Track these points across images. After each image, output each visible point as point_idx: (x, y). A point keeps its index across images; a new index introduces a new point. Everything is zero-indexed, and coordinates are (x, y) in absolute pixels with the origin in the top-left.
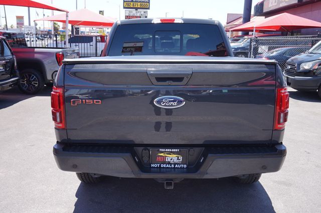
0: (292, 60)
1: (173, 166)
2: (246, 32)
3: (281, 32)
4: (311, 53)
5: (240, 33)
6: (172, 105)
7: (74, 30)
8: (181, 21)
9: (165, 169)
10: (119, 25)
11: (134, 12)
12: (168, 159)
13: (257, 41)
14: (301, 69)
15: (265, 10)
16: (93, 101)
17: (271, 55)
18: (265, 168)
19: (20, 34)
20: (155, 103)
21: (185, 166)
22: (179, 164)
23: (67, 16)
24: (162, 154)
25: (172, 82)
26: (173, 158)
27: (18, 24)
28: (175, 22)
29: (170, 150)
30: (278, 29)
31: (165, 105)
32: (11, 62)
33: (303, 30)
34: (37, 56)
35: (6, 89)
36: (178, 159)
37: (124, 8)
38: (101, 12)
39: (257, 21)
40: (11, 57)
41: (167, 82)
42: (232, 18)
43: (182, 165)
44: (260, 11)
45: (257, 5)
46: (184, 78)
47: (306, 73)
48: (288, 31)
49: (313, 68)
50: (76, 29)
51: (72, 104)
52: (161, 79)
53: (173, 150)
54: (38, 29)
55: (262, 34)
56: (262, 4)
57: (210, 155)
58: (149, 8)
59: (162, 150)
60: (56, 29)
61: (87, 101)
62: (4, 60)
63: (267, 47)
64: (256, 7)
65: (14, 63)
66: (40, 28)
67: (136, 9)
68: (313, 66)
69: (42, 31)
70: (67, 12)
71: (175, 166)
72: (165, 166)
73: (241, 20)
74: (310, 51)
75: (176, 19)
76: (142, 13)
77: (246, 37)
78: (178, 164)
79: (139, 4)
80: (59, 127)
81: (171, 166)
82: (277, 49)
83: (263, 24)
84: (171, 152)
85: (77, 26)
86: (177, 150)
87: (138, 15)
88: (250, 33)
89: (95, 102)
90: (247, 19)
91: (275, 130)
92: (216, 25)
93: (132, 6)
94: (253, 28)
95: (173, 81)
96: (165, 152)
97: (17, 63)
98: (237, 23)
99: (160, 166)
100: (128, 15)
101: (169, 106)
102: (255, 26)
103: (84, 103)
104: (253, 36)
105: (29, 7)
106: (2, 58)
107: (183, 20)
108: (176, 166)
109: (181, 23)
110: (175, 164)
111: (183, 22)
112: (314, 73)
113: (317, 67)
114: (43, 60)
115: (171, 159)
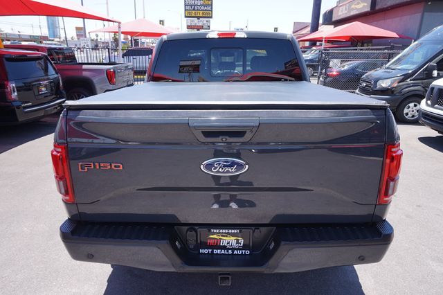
0: (367, 76)
1: (230, 252)
2: (314, 42)
3: (350, 43)
4: (388, 68)
5: (307, 44)
6: (228, 172)
7: (133, 42)
8: (243, 35)
9: (219, 256)
10: (165, 41)
11: (196, 22)
12: (224, 242)
13: (328, 54)
14: (378, 87)
15: (335, 18)
16: (111, 165)
17: (343, 69)
18: (363, 260)
19: (67, 49)
20: (202, 167)
21: (248, 252)
22: (240, 249)
23: (119, 27)
24: (215, 236)
25: (227, 138)
26: (230, 240)
27: (77, 35)
28: (237, 36)
29: (227, 231)
30: (348, 39)
31: (218, 172)
32: (56, 82)
33: (374, 41)
34: (85, 74)
35: (49, 113)
36: (238, 243)
37: (186, 17)
38: (162, 22)
39: (326, 31)
40: (56, 76)
41: (221, 138)
42: (298, 27)
43: (244, 251)
44: (329, 19)
45: (325, 13)
46: (245, 132)
47: (384, 92)
48: (358, 41)
49: (392, 86)
50: (135, 40)
51: (80, 170)
52: (210, 133)
53: (230, 231)
54: (99, 40)
55: (330, 45)
56: (331, 12)
57: (283, 243)
58: (211, 17)
59: (215, 231)
60: (116, 41)
61: (102, 165)
62: (48, 79)
63: (340, 60)
64: (325, 15)
65: (59, 83)
66: (101, 39)
67: (199, 18)
68: (392, 83)
69: (103, 43)
70: (120, 23)
71: (233, 252)
72: (219, 251)
73: (309, 29)
74: (387, 65)
75: (237, 33)
76: (205, 22)
77: (314, 48)
78: (237, 249)
79: (201, 12)
80: (66, 200)
81: (228, 251)
82: (348, 63)
83: (333, 34)
84: (228, 233)
85: (135, 38)
86: (236, 231)
87: (201, 24)
88: (318, 43)
89: (113, 167)
90: (315, 28)
91: (379, 204)
92: (289, 40)
93: (193, 15)
94: (322, 38)
95: (230, 137)
96: (220, 233)
97: (63, 83)
98: (304, 32)
99: (212, 251)
100: (189, 24)
101: (224, 172)
102: (324, 36)
103: (98, 167)
104: (322, 48)
105: (84, 18)
106: (46, 77)
107: (247, 33)
108: (235, 252)
109: (244, 38)
110: (233, 249)
111: (246, 37)
112: (393, 92)
113: (396, 85)
114: (92, 78)
115: (228, 243)
